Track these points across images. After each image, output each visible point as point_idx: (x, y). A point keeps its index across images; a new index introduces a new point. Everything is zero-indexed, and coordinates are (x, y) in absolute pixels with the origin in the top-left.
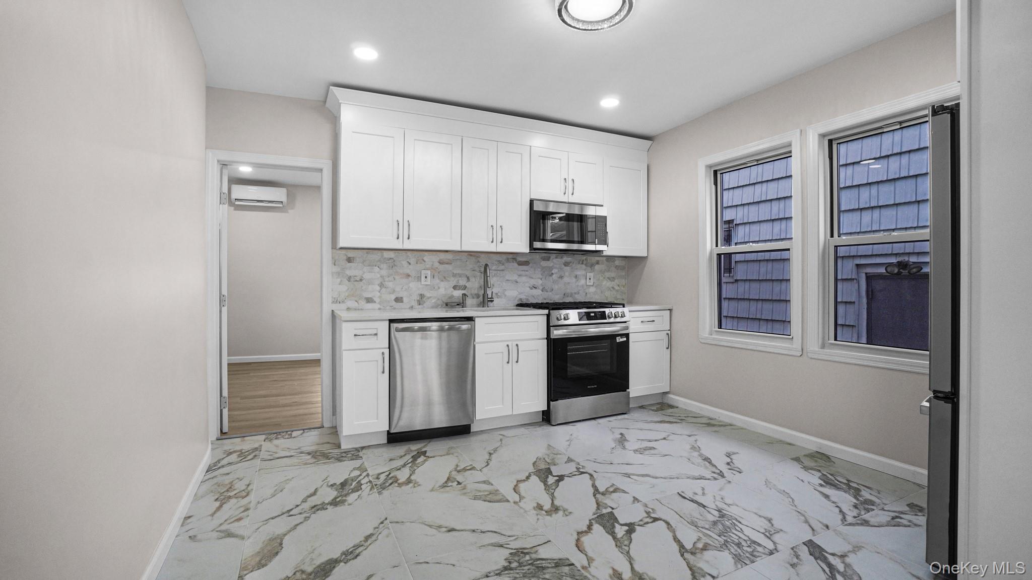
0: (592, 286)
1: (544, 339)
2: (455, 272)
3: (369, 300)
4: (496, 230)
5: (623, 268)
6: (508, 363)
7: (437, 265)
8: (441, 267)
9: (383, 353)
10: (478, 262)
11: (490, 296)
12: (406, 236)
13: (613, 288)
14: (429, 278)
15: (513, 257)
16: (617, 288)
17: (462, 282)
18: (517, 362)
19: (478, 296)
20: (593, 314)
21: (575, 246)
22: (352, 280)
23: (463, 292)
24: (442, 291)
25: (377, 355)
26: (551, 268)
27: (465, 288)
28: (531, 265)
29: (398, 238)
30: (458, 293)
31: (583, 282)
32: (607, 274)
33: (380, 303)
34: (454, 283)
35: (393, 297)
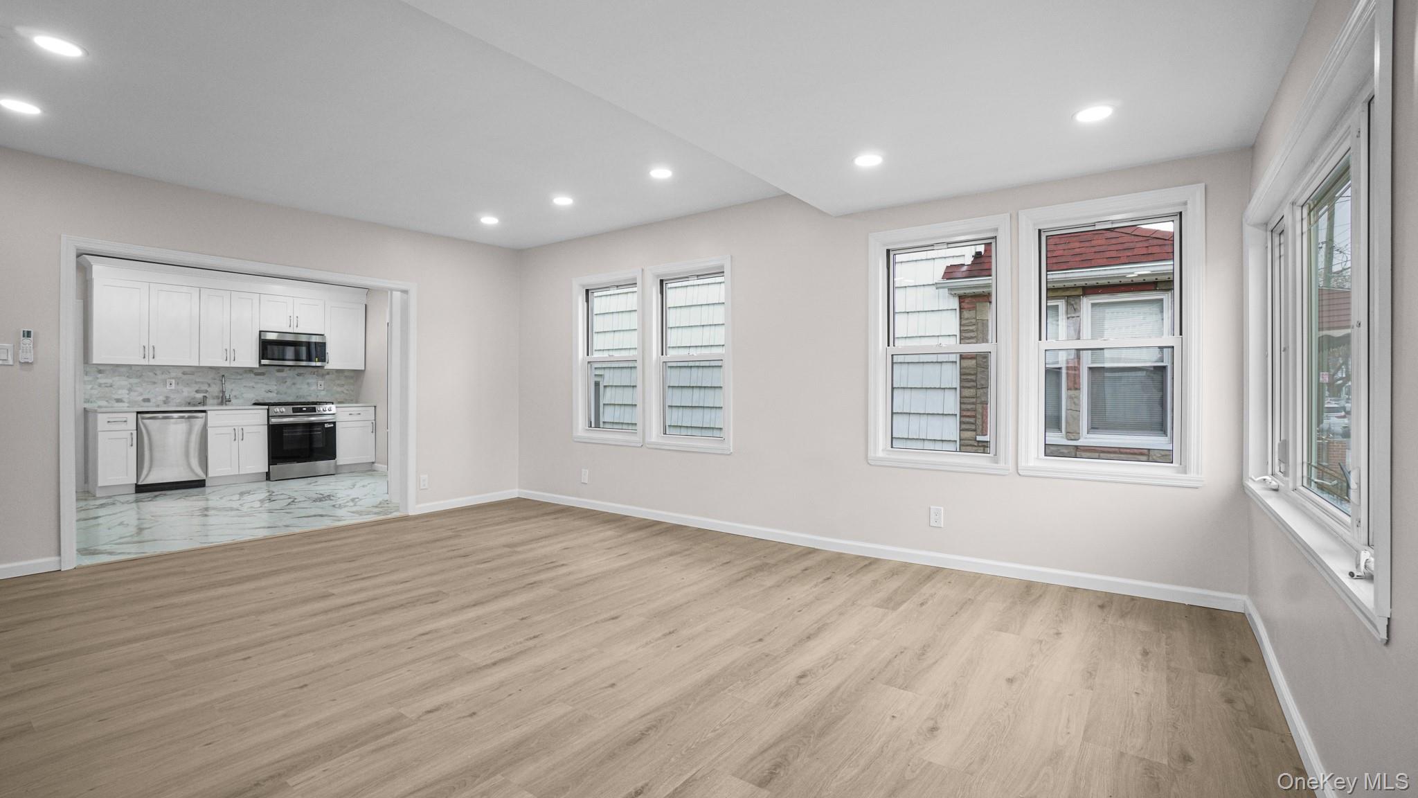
0: (324, 390)
1: (265, 425)
2: (197, 380)
3: (118, 401)
4: (230, 353)
5: (352, 377)
6: (235, 440)
7: (180, 375)
8: (185, 377)
9: (132, 434)
10: (219, 373)
11: (228, 397)
12: (151, 356)
13: (343, 392)
14: (173, 385)
15: (251, 370)
16: (345, 391)
17: (205, 387)
18: (242, 439)
19: (218, 397)
20: (305, 409)
21: (304, 363)
22: (103, 386)
23: (205, 395)
24: (185, 394)
25: (127, 435)
26: (285, 378)
27: (207, 391)
28: (266, 375)
29: (144, 357)
30: (200, 396)
31: (314, 388)
32: (338, 382)
33: (129, 403)
34: (197, 388)
35: (141, 398)
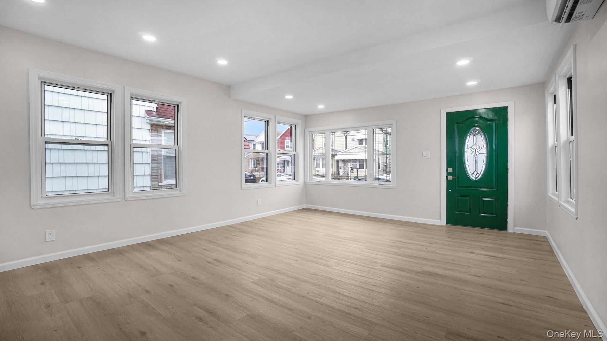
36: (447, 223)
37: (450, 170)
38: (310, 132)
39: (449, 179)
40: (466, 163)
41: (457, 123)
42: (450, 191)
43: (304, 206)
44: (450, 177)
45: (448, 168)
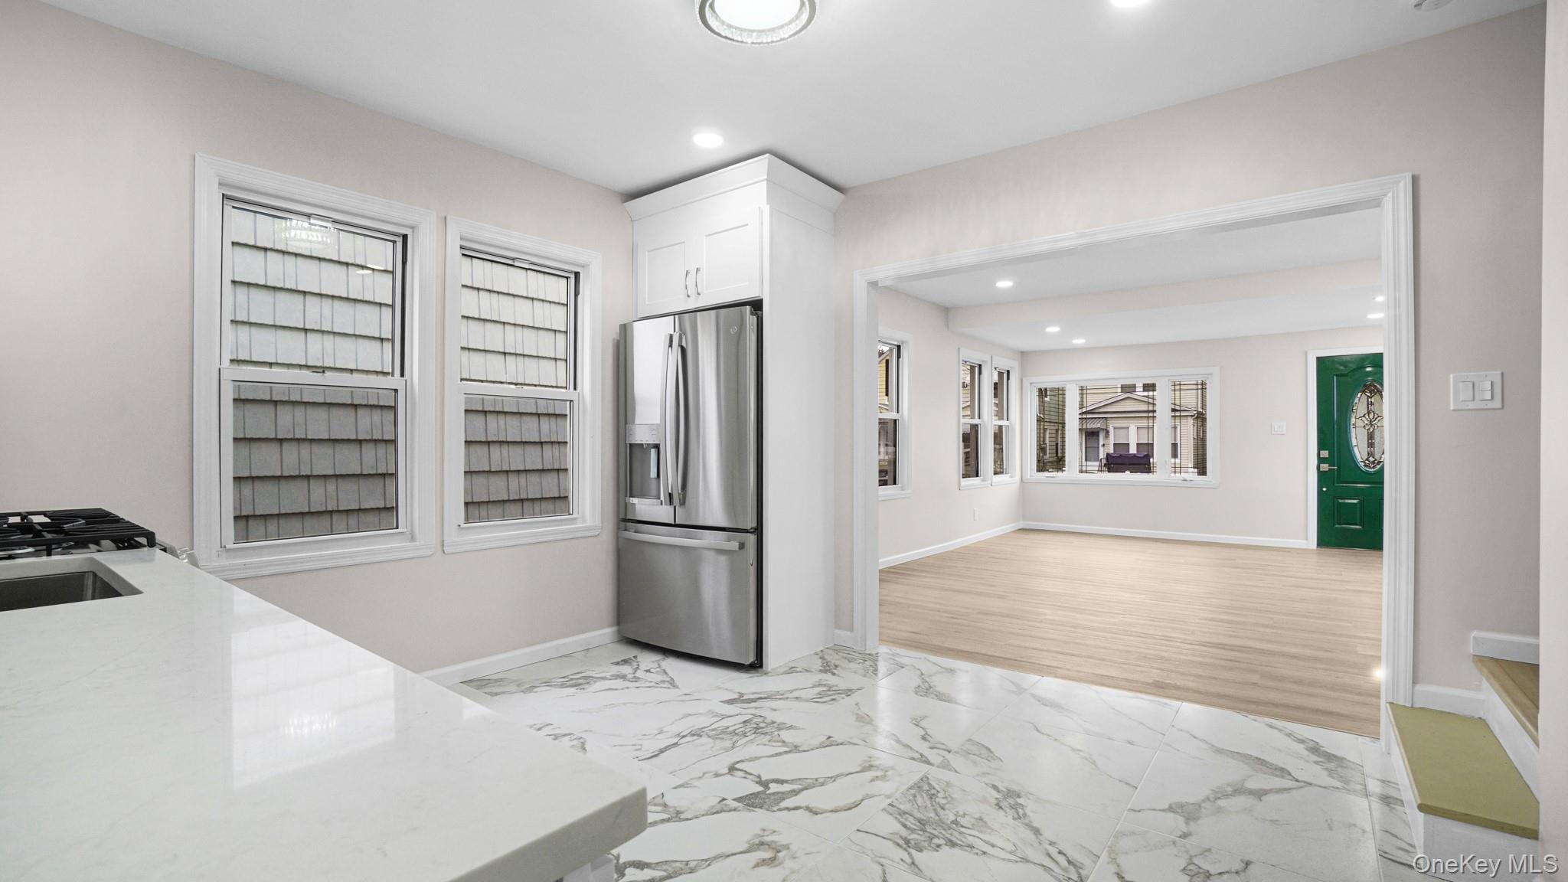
36: (1319, 545)
37: (1325, 454)
38: (1031, 384)
39: (1321, 470)
40: (1354, 442)
41: (1337, 375)
42: (1324, 489)
43: (1022, 525)
44: (1325, 467)
45: (1321, 452)
